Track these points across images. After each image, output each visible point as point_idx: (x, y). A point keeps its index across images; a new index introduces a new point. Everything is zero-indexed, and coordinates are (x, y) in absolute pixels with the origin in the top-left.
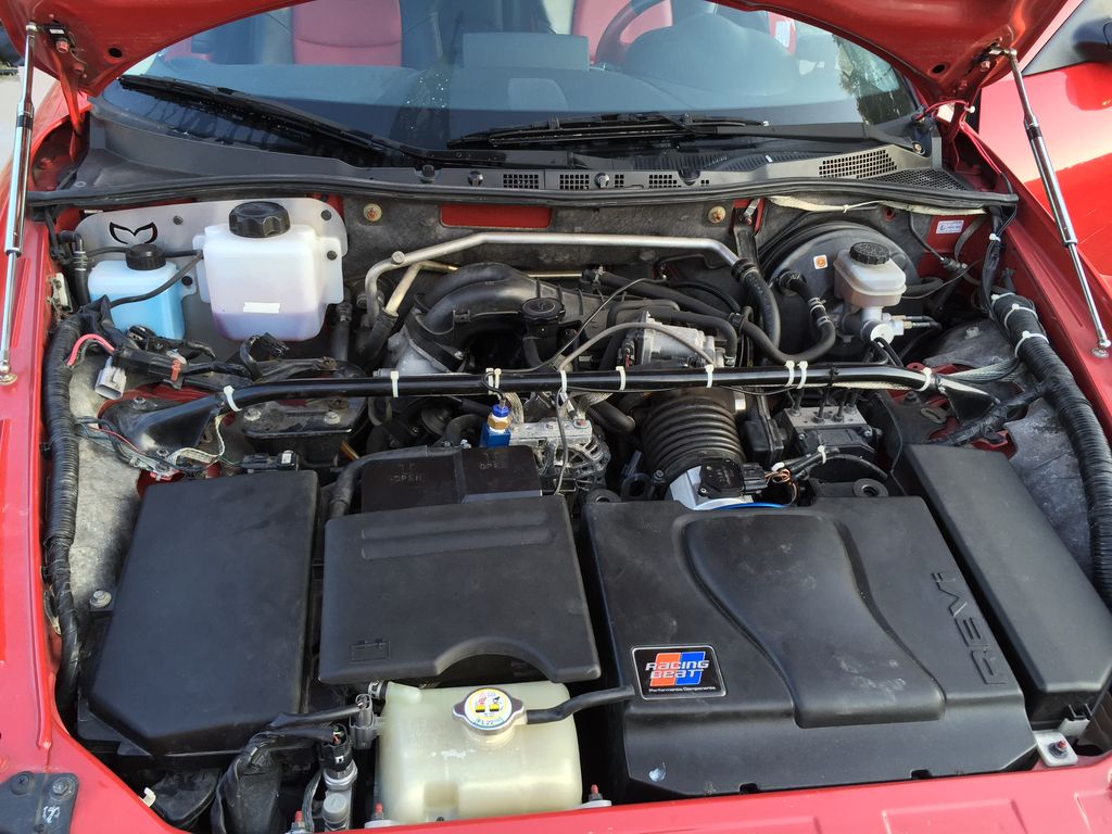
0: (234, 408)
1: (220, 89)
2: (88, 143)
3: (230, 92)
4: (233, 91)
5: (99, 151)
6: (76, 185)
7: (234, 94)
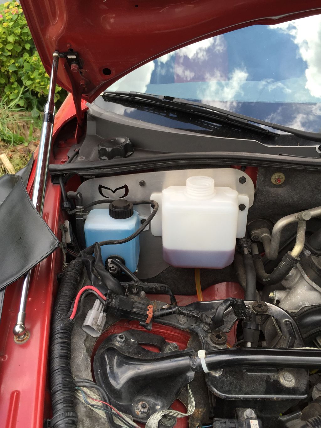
0: (205, 369)
1: (165, 98)
2: (86, 131)
3: (172, 99)
4: (174, 98)
5: (92, 136)
6: (79, 159)
7: (174, 100)
